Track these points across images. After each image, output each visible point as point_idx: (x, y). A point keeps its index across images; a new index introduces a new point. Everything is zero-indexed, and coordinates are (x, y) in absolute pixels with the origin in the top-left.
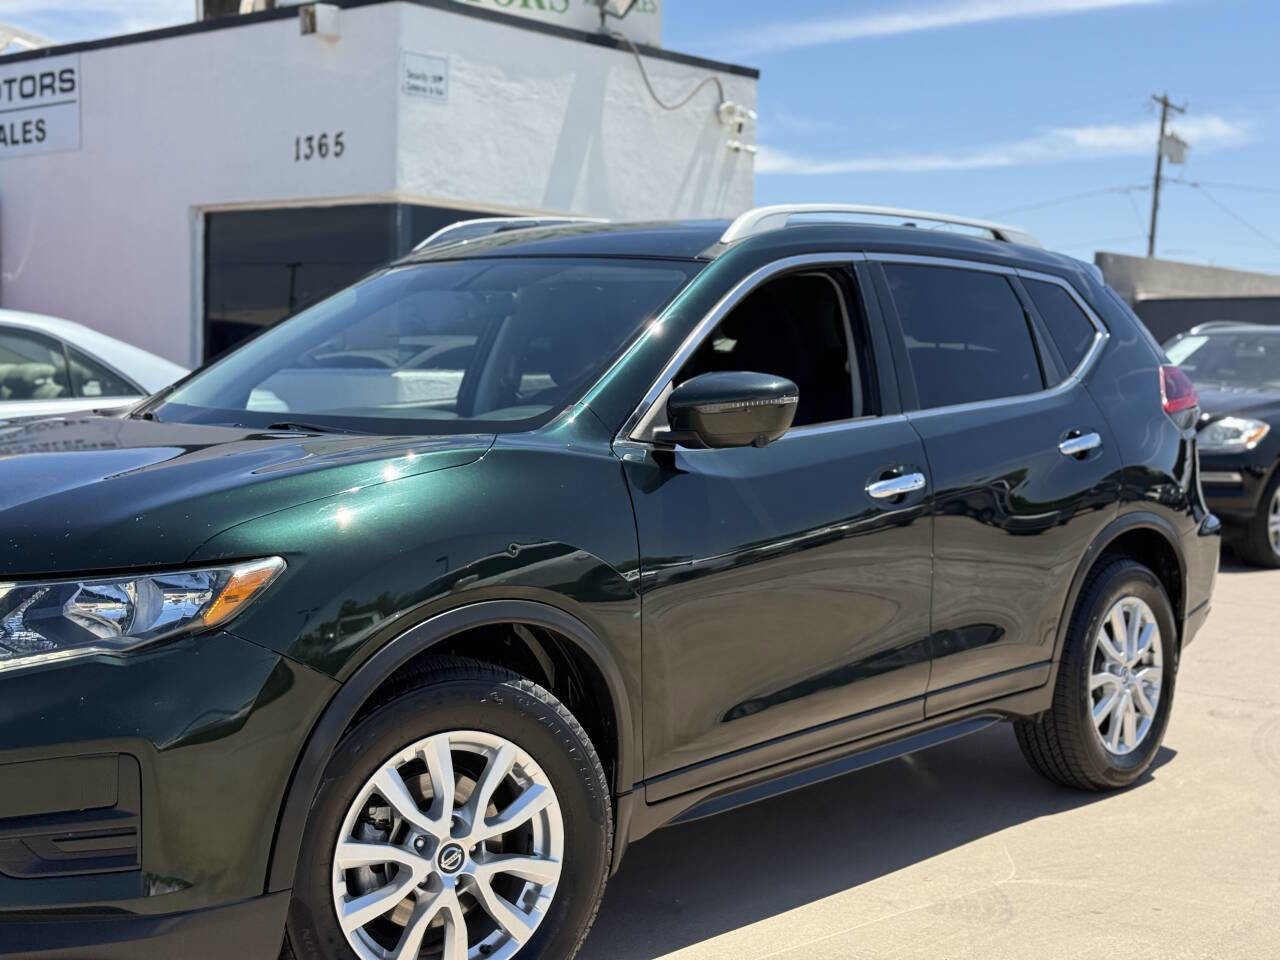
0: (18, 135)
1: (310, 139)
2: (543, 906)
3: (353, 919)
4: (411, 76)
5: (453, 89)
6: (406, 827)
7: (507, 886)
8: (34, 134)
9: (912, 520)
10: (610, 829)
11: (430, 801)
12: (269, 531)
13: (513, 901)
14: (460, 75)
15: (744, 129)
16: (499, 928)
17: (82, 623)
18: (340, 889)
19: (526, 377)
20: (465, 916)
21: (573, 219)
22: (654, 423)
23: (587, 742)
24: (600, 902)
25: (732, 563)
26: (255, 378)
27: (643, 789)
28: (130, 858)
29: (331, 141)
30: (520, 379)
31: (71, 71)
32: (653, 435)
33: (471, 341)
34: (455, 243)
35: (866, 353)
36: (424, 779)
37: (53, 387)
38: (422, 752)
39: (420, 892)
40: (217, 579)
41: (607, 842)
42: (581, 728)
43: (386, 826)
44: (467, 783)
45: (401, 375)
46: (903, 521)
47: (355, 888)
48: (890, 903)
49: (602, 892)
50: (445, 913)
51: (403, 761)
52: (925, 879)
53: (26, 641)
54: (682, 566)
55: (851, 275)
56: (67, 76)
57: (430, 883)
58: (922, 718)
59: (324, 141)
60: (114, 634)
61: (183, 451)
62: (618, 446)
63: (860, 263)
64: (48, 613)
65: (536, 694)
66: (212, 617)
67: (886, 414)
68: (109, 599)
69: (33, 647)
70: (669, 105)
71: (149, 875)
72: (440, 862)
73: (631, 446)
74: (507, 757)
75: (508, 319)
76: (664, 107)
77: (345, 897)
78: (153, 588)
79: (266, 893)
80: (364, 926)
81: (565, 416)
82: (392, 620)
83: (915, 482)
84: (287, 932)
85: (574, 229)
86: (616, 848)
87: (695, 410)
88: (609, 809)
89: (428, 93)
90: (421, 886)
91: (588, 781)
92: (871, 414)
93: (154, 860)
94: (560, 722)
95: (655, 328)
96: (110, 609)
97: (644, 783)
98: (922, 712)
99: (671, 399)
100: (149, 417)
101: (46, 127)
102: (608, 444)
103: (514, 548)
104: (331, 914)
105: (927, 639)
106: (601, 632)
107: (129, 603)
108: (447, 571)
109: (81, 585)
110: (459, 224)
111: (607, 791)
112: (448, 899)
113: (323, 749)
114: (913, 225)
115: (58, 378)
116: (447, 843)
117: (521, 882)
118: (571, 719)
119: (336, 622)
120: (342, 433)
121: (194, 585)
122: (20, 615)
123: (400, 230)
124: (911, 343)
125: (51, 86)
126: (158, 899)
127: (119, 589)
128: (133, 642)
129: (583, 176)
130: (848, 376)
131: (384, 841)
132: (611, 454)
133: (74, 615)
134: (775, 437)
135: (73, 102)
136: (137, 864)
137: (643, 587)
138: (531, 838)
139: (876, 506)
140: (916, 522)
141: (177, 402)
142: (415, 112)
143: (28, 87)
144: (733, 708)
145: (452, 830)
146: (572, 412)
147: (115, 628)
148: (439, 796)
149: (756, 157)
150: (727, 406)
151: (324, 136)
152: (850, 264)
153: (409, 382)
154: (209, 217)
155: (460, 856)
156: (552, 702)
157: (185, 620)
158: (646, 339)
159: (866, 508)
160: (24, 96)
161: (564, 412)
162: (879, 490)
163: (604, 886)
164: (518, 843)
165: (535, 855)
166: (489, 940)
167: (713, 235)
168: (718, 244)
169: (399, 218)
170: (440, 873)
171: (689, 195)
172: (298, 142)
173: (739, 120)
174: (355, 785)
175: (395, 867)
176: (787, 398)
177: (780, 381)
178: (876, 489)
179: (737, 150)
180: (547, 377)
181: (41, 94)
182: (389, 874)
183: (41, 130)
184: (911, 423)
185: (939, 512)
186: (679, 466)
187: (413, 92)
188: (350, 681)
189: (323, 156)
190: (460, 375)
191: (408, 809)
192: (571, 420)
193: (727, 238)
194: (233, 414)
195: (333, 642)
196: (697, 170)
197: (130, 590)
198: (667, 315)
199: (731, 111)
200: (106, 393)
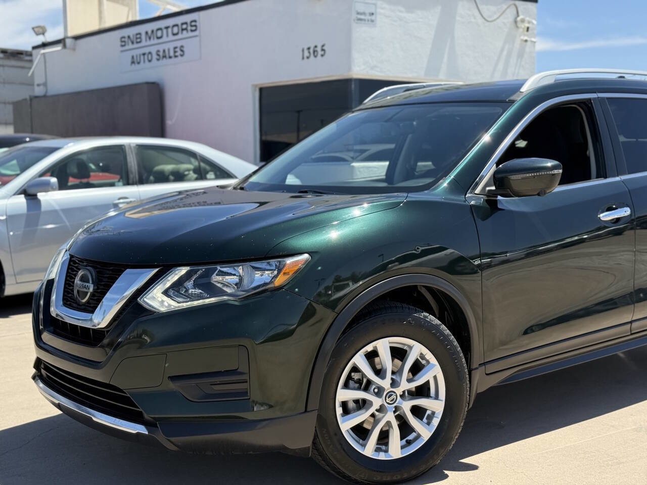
0: (172, 54)
1: (309, 49)
2: (436, 422)
3: (346, 425)
4: (358, 13)
5: (379, 19)
6: (369, 382)
7: (418, 412)
8: (179, 53)
9: (623, 232)
10: (468, 385)
11: (380, 370)
12: (302, 241)
13: (421, 419)
14: (382, 11)
15: (530, 29)
16: (415, 432)
17: (219, 285)
18: (339, 410)
19: (419, 164)
20: (398, 425)
21: (442, 83)
22: (487, 185)
23: (456, 343)
24: (464, 421)
25: (523, 256)
26: (289, 168)
27: (484, 367)
28: (245, 393)
29: (319, 49)
30: (416, 165)
31: (195, 21)
32: (486, 191)
33: (392, 146)
34: (384, 98)
35: (598, 146)
36: (377, 360)
37: (193, 175)
38: (376, 347)
39: (377, 413)
40: (280, 264)
41: (467, 392)
42: (453, 337)
43: (360, 382)
44: (398, 362)
45: (355, 164)
46: (618, 233)
47: (346, 411)
48: (613, 426)
49: (465, 416)
50: (389, 424)
51: (367, 351)
52: (632, 415)
53: (195, 294)
54: (502, 257)
55: (590, 105)
56: (193, 24)
57: (381, 409)
58: (630, 334)
59: (316, 49)
60: (234, 291)
61: (258, 205)
62: (469, 197)
63: (594, 99)
64: (204, 281)
65: (430, 320)
66: (279, 282)
67: (609, 177)
68: (230, 274)
69: (198, 296)
70: (489, 19)
71: (253, 401)
72: (386, 400)
73: (475, 197)
74: (417, 350)
75: (410, 136)
76: (488, 21)
77: (341, 414)
78: (250, 269)
79: (306, 411)
80: (351, 429)
81: (442, 183)
82: (358, 285)
83: (625, 212)
84: (316, 430)
85: (442, 89)
86: (471, 395)
87: (507, 178)
88: (467, 376)
89: (367, 22)
90: (377, 410)
91: (456, 362)
92: (601, 177)
93: (255, 395)
94: (442, 334)
95: (486, 138)
96: (231, 279)
97: (484, 364)
98: (629, 331)
99: (495, 173)
100: (242, 189)
101: (185, 49)
102: (464, 196)
103: (418, 248)
104: (336, 423)
105: (631, 293)
106: (461, 289)
107: (240, 276)
108: (383, 261)
109: (219, 268)
110: (385, 89)
111: (466, 367)
112: (390, 417)
113: (330, 344)
114: (623, 77)
115: (196, 171)
116: (388, 391)
117: (425, 410)
118: (447, 332)
119: (331, 286)
120: (333, 194)
121: (268, 267)
122: (192, 282)
123: (353, 92)
124: (622, 139)
125: (186, 29)
126: (259, 412)
127: (234, 269)
128: (242, 294)
129: (445, 60)
130: (588, 158)
131: (359, 389)
132: (465, 202)
133: (215, 281)
134: (551, 190)
135: (196, 36)
136: (248, 396)
137: (481, 267)
138: (429, 389)
139: (604, 225)
140: (625, 233)
141: (255, 181)
142: (361, 32)
143: (175, 30)
144: (527, 329)
145: (391, 384)
146: (445, 181)
147: (234, 288)
148: (384, 368)
149: (537, 44)
150: (524, 175)
151: (316, 47)
152: (590, 100)
153: (359, 168)
154: (261, 90)
155: (395, 397)
156: (438, 324)
157: (265, 284)
158: (482, 143)
159: (599, 226)
160: (174, 35)
161: (441, 181)
162: (606, 216)
163: (466, 413)
164: (423, 391)
165: (431, 397)
166: (410, 437)
167: (516, 88)
168: (519, 93)
169: (353, 86)
170: (386, 404)
171: (501, 67)
172: (303, 51)
173: (527, 25)
174: (345, 362)
175: (364, 401)
176: (555, 171)
177: (553, 162)
178: (603, 216)
179: (526, 41)
180: (430, 163)
181: (182, 33)
182: (362, 404)
183: (182, 51)
184: (623, 181)
185: (638, 228)
186: (499, 206)
187: (359, 22)
188: (342, 312)
189: (315, 57)
190: (387, 163)
191: (370, 374)
192: (445, 185)
193: (524, 89)
194: (279, 186)
195: (331, 295)
196: (505, 53)
197: (240, 270)
198: (493, 130)
199: (523, 21)
200: (218, 177)
